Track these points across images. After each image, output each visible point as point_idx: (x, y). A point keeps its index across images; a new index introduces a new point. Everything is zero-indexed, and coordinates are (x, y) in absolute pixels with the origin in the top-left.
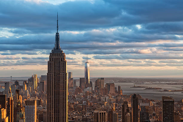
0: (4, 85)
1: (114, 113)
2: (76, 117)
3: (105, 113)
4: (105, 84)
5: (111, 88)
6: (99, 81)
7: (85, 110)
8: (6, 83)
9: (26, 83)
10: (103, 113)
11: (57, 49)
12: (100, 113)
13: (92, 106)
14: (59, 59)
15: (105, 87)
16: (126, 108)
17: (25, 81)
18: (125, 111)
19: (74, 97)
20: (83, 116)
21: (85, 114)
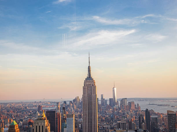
0: (56, 104)
1: (133, 123)
2: (106, 126)
3: (125, 123)
4: (128, 102)
5: (132, 105)
6: (124, 100)
7: (113, 121)
8: (57, 103)
9: (72, 103)
10: (123, 123)
11: (89, 77)
12: (122, 123)
13: (118, 119)
14: (91, 84)
15: (127, 104)
16: (141, 119)
17: (71, 102)
18: (141, 122)
19: (106, 112)
20: (111, 126)
21: (112, 124)
